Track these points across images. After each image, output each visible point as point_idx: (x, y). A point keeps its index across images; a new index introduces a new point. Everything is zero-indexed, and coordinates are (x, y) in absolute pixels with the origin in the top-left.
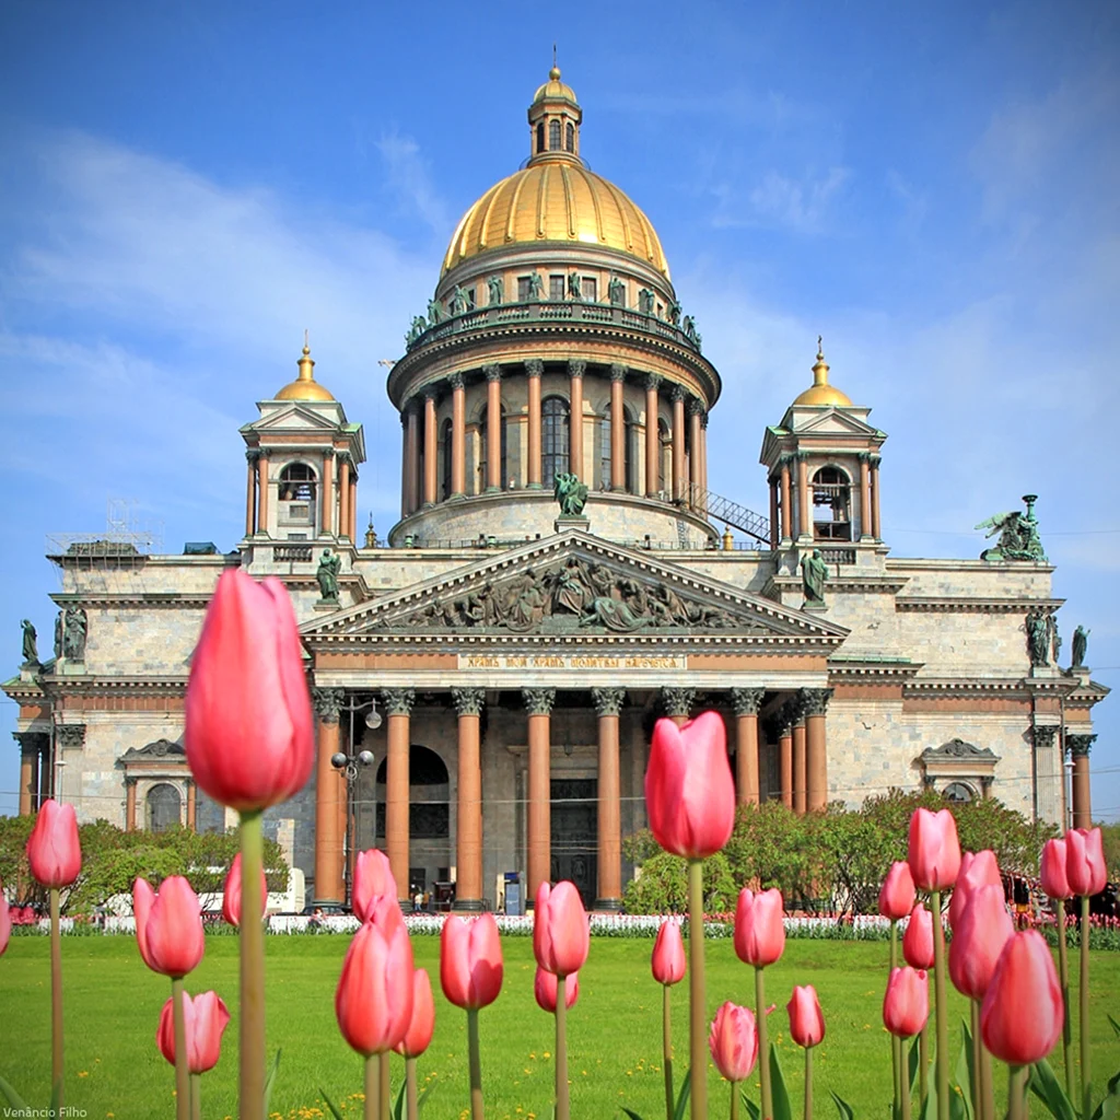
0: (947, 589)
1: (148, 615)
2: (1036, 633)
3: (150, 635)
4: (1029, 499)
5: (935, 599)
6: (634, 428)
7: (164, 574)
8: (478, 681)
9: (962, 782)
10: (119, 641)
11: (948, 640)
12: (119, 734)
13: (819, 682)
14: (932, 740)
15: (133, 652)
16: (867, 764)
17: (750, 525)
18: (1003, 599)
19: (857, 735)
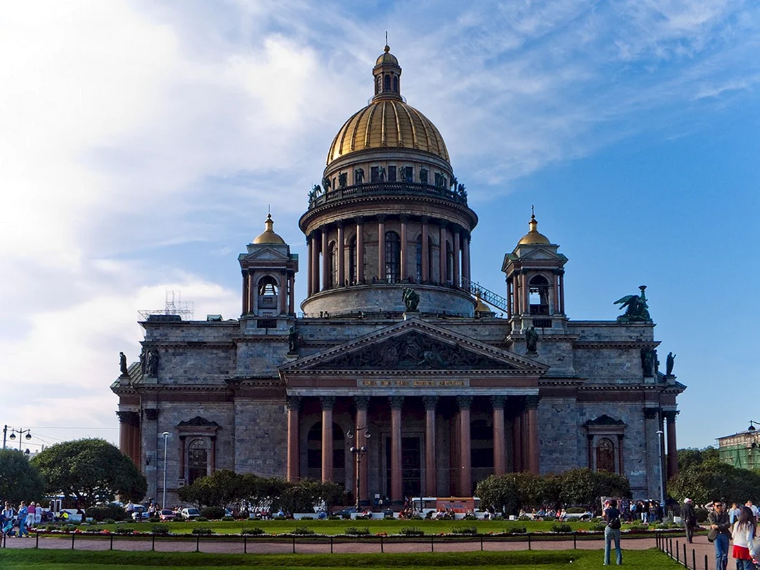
0: (599, 337)
1: (189, 352)
2: (646, 359)
3: (191, 363)
4: (643, 288)
5: (593, 342)
6: (433, 247)
7: (197, 331)
8: (367, 393)
9: (607, 437)
10: (175, 366)
11: (600, 364)
12: (176, 414)
13: (534, 392)
14: (591, 416)
15: (182, 371)
16: (558, 430)
17: (496, 302)
18: (629, 342)
19: (553, 414)
